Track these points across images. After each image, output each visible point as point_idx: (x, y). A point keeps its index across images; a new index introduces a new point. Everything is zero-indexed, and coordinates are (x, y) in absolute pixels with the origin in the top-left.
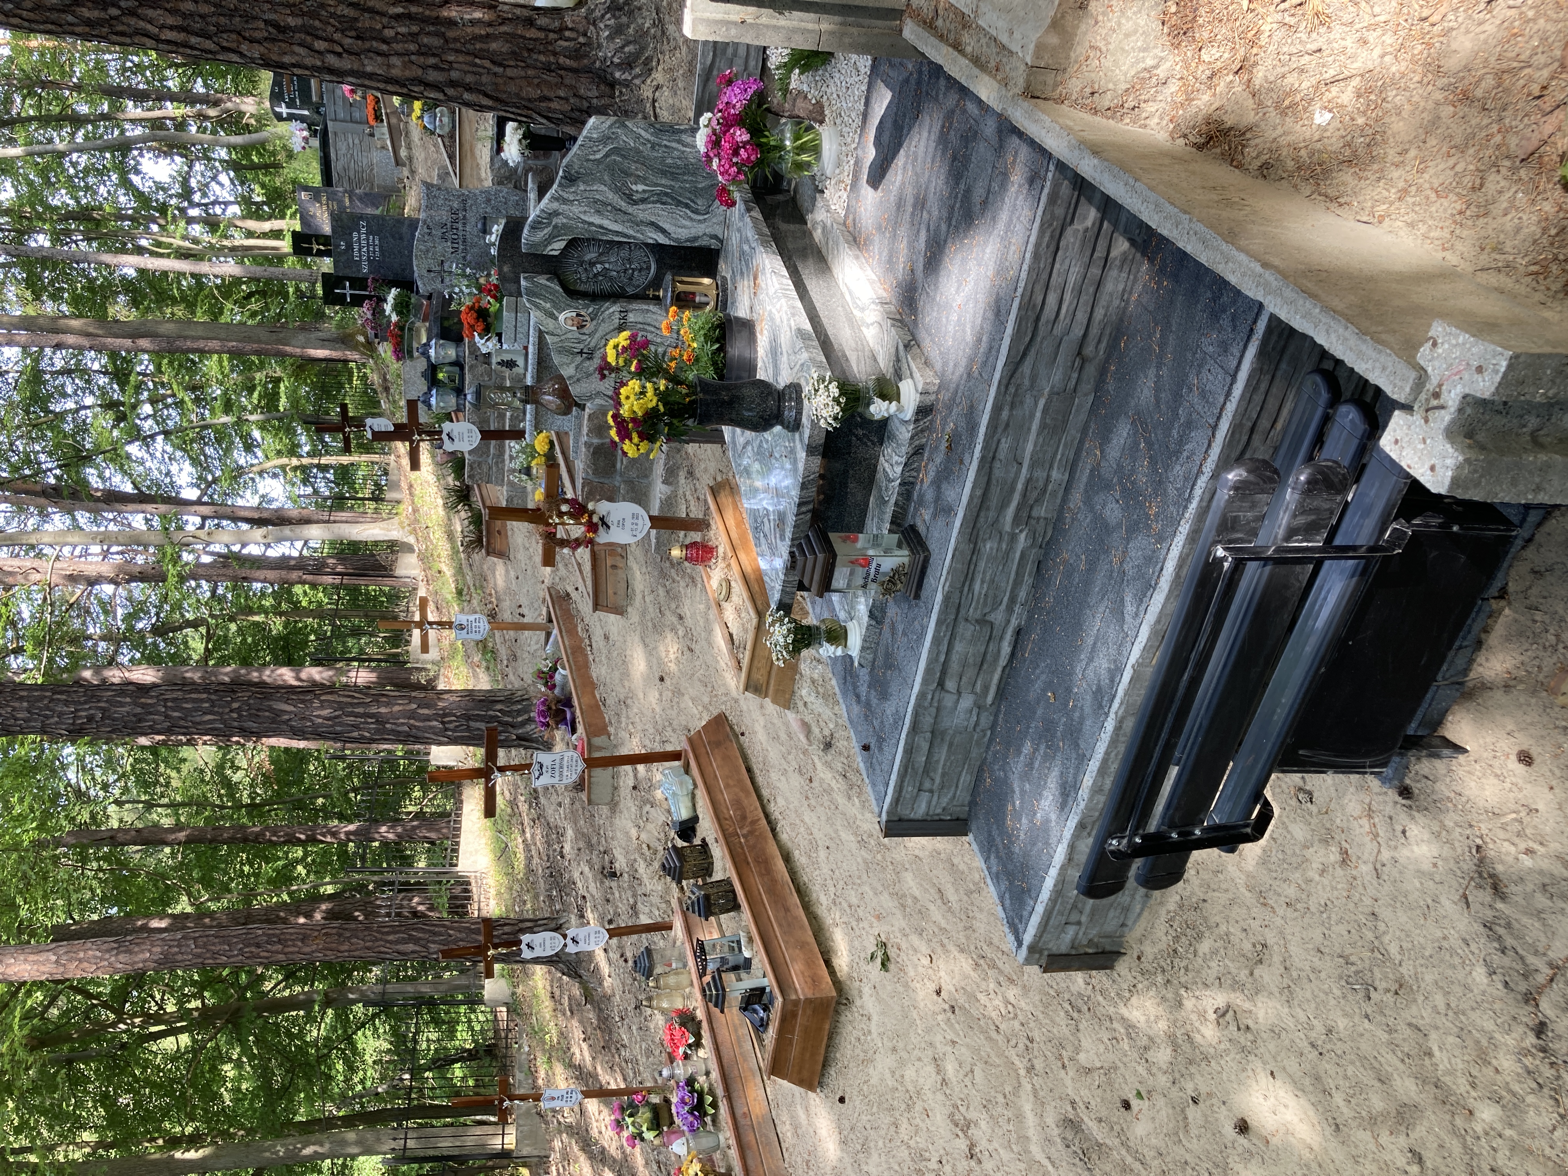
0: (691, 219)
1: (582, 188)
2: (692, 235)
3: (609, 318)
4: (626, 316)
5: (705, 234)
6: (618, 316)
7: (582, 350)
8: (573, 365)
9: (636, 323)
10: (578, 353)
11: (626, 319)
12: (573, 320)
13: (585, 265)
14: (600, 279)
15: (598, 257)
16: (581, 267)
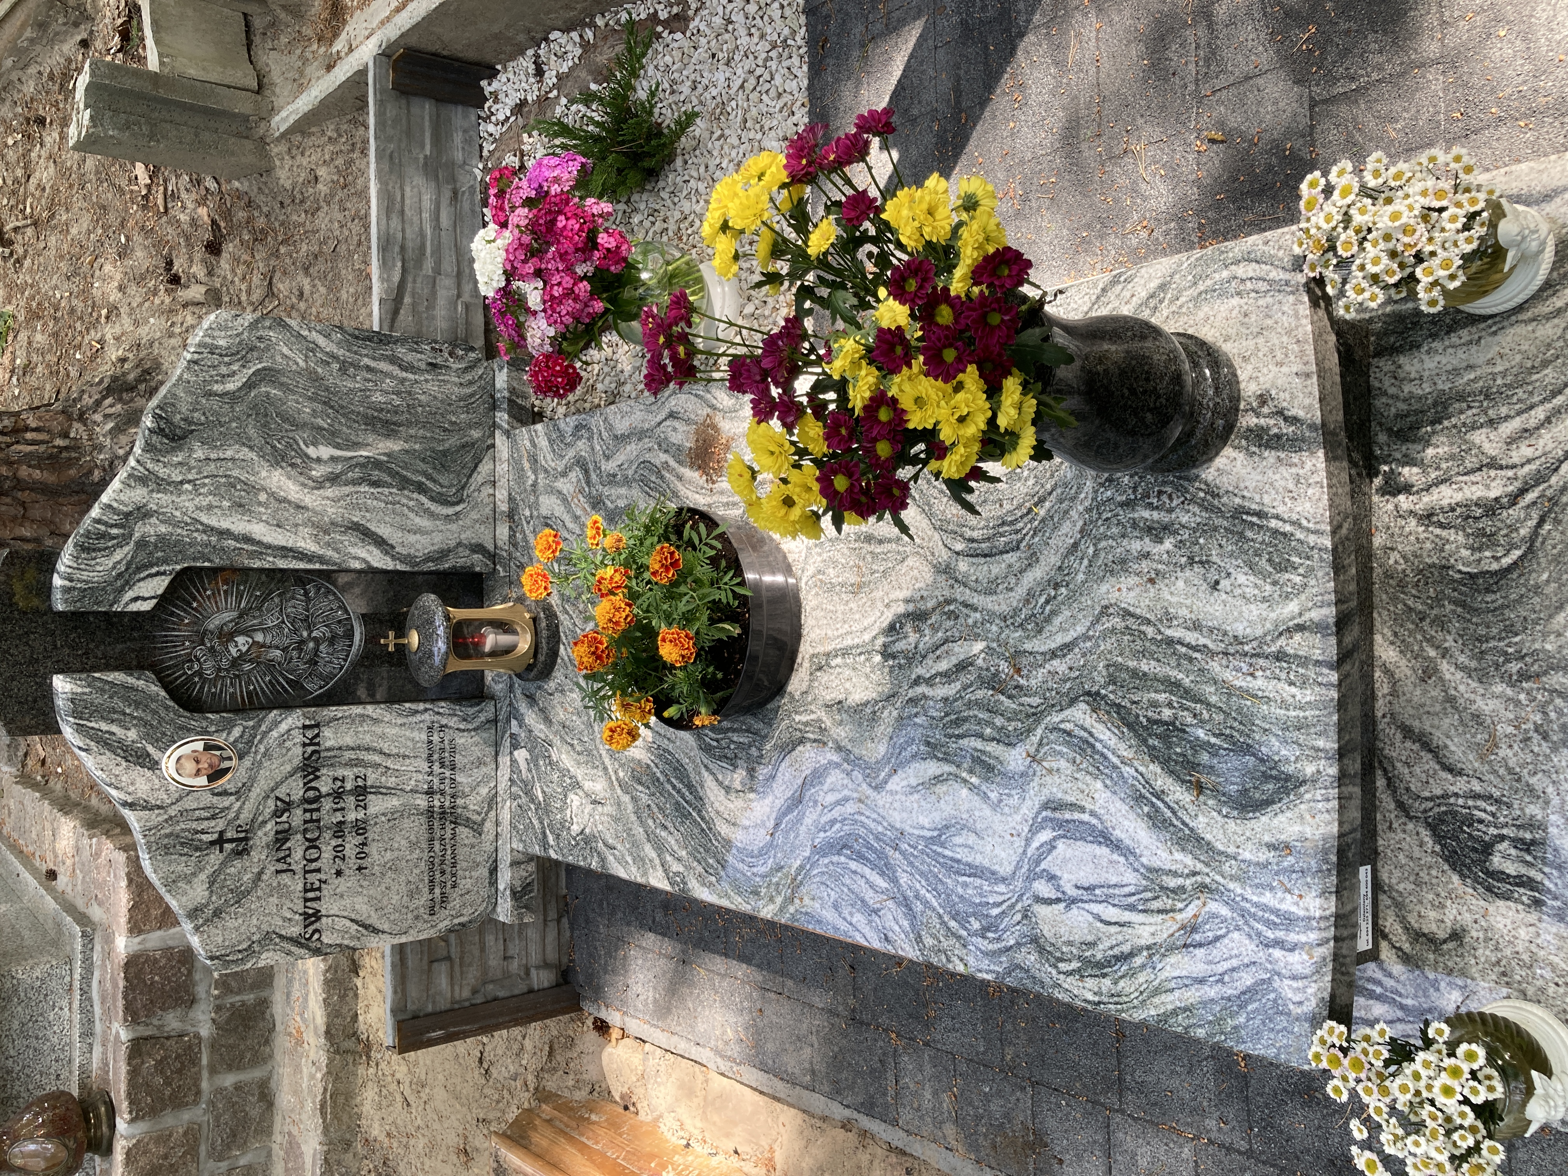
0: (432, 515)
1: (199, 454)
2: (436, 548)
3: (281, 745)
4: (317, 735)
5: (459, 544)
6: (299, 739)
7: (221, 833)
8: (203, 876)
9: (340, 748)
10: (212, 843)
11: (318, 744)
12: (197, 762)
13: (211, 640)
14: (247, 667)
15: (240, 616)
16: (203, 644)
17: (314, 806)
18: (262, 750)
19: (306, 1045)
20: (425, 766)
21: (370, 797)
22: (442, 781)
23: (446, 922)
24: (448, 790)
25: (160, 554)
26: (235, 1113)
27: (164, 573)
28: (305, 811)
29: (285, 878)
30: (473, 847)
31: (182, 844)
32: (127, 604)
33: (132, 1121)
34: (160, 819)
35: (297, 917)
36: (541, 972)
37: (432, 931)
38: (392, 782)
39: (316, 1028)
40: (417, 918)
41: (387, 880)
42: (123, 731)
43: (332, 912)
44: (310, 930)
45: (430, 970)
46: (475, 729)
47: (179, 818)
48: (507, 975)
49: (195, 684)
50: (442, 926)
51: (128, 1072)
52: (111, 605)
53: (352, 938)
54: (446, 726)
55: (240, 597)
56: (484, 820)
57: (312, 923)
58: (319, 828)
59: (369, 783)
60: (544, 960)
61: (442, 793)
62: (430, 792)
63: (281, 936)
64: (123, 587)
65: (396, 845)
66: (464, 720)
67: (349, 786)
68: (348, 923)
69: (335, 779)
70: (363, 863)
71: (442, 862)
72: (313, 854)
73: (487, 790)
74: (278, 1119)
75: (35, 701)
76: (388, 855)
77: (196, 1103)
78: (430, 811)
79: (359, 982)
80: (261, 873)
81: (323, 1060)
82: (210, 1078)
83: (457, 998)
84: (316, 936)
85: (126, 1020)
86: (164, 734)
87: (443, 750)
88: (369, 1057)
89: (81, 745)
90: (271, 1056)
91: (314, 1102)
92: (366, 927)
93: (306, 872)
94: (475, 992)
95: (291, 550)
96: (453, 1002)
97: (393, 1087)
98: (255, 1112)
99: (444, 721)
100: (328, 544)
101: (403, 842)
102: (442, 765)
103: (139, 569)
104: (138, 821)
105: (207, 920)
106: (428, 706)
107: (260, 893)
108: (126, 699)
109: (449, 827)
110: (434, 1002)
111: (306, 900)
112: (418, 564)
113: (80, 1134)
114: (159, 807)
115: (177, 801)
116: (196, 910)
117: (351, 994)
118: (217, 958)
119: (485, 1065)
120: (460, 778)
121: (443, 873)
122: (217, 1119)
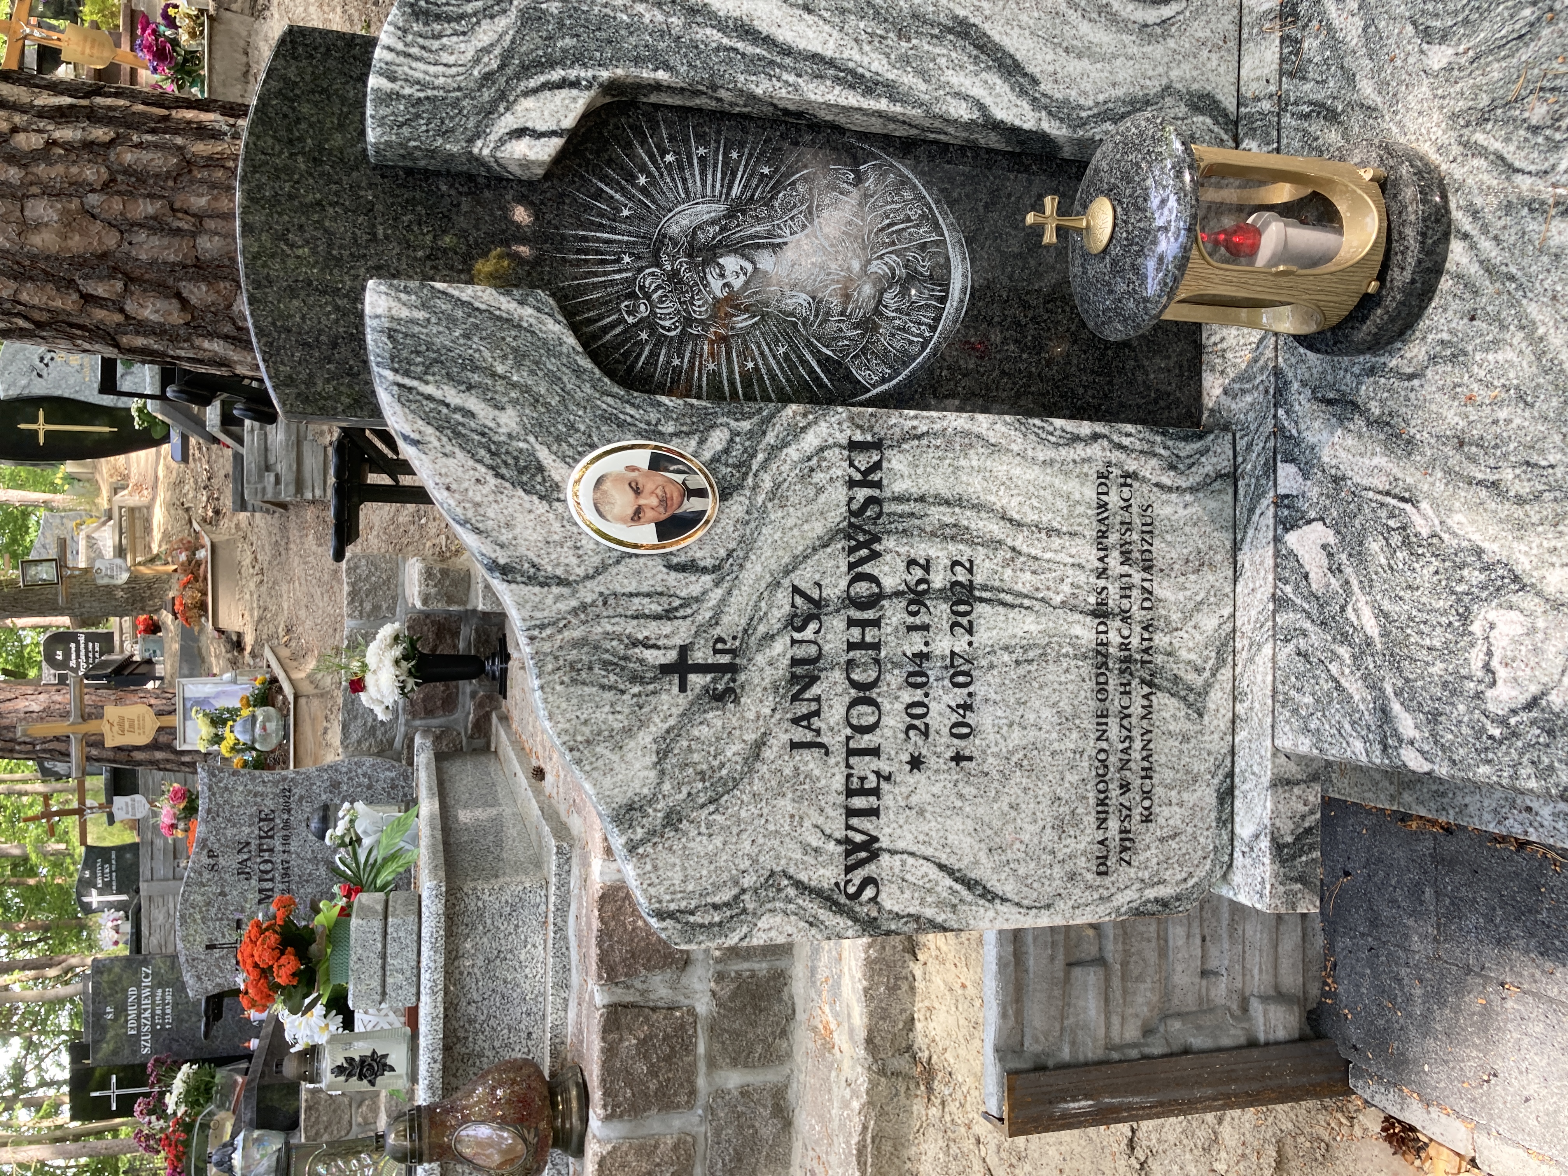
2: (1120, 92)
3: (805, 477)
4: (877, 466)
5: (1167, 90)
6: (841, 470)
7: (684, 650)
8: (646, 737)
9: (922, 499)
10: (666, 669)
11: (878, 485)
12: (637, 491)
13: (673, 258)
14: (742, 322)
15: (731, 215)
16: (659, 265)
17: (869, 615)
18: (767, 485)
19: (836, 1050)
20: (1090, 555)
21: (981, 608)
22: (1126, 591)
23: (1131, 894)
24: (1137, 614)
25: (568, 42)
26: (740, 1127)
27: (575, 84)
28: (852, 623)
29: (810, 760)
30: (1186, 739)
31: (605, 664)
32: (502, 141)
33: (608, 1118)
34: (563, 606)
35: (831, 846)
36: (1272, 1008)
37: (1102, 909)
38: (1025, 581)
39: (851, 1031)
40: (1072, 877)
41: (1013, 790)
42: (493, 413)
43: (900, 845)
44: (858, 877)
45: (1067, 979)
46: (1192, 490)
47: (600, 609)
48: (1206, 1007)
49: (641, 344)
50: (1122, 899)
51: (603, 1051)
52: (471, 141)
53: (940, 904)
54: (1134, 475)
55: (730, 172)
56: (1208, 685)
57: (861, 863)
58: (877, 661)
59: (978, 579)
60: (1276, 987)
61: (1125, 617)
62: (1101, 613)
63: (798, 884)
64: (494, 104)
65: (1031, 717)
66: (1172, 467)
67: (939, 579)
68: (934, 873)
69: (912, 563)
70: (967, 747)
71: (1124, 765)
72: (865, 715)
73: (1214, 622)
74: (797, 1147)
75: (334, 345)
76: (1016, 737)
77: (690, 1105)
78: (1101, 652)
79: (917, 970)
80: (759, 745)
81: (863, 1083)
82: (709, 1074)
83: (1117, 1040)
84: (869, 893)
85: (600, 977)
86: (572, 426)
87: (1127, 526)
88: (930, 1090)
89: (407, 430)
90: (789, 1055)
91: (847, 1143)
92: (970, 884)
93: (851, 752)
94: (1148, 1031)
95: (831, 63)
96: (1110, 1047)
97: (969, 1145)
98: (767, 1131)
99: (1132, 465)
100: (905, 60)
101: (1047, 713)
102: (1126, 559)
103: (526, 70)
104: (520, 605)
105: (653, 833)
106: (1099, 428)
107: (758, 786)
108: (495, 343)
109: (1139, 690)
110: (1073, 1043)
111: (851, 813)
112: (1083, 123)
113: (543, 1125)
114: (561, 582)
115: (598, 572)
116: (630, 808)
117: (905, 987)
118: (671, 915)
119: (1140, 1154)
120: (1163, 590)
121: (1125, 787)
122: (717, 1132)
